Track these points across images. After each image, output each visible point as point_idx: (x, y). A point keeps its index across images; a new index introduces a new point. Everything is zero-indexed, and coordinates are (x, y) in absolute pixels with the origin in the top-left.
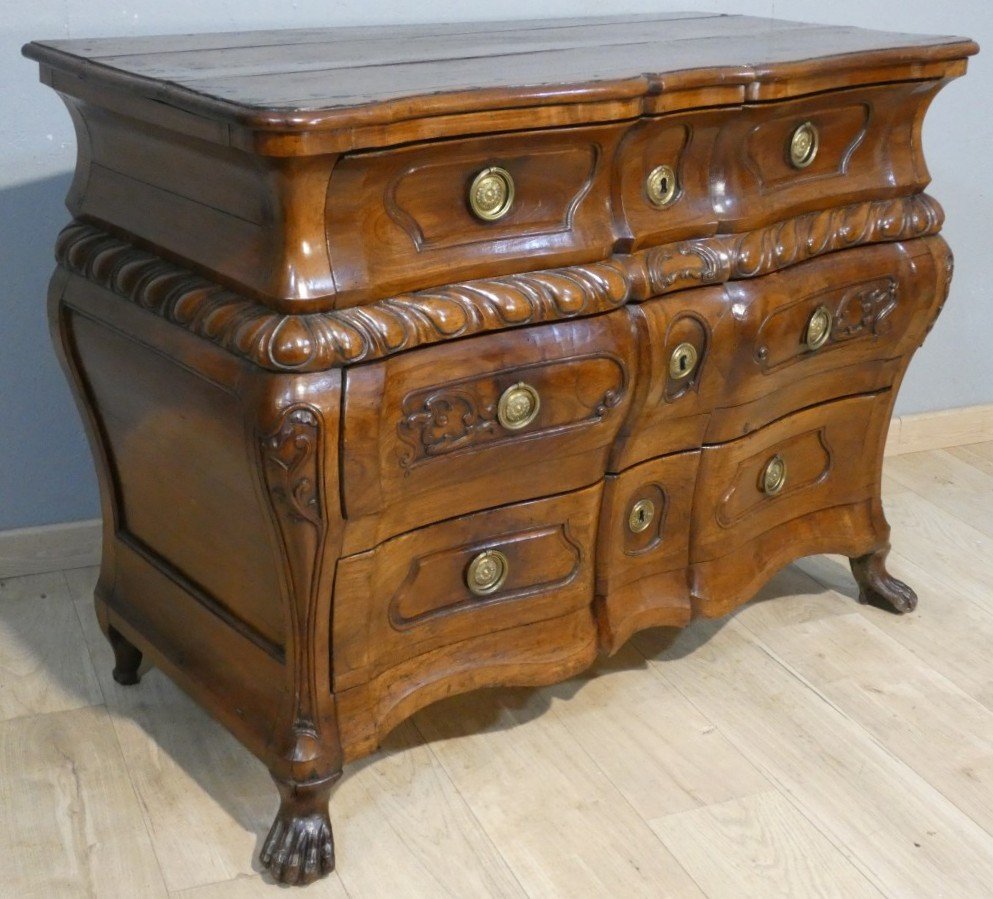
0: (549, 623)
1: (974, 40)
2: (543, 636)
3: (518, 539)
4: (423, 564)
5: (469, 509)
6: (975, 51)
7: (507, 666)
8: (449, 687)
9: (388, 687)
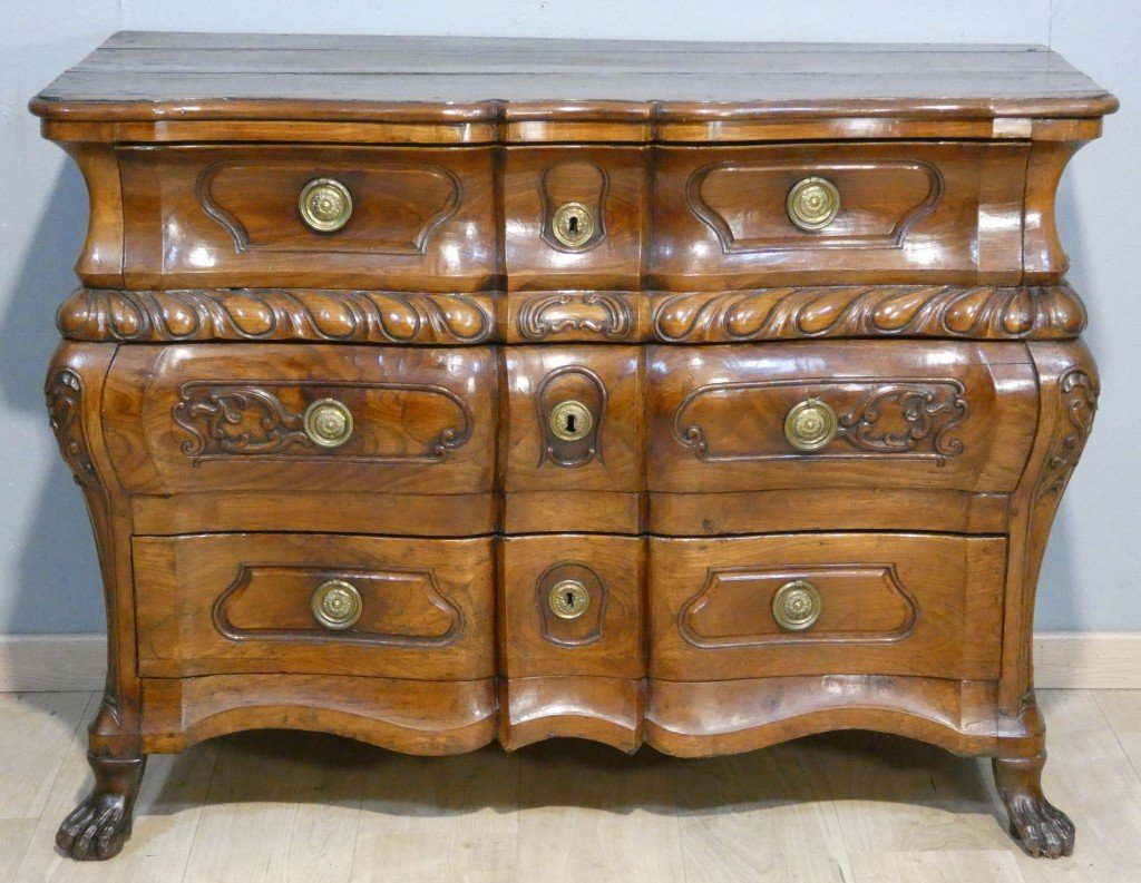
0: (419, 685)
1: (1111, 92)
2: (410, 698)
3: (375, 577)
4: (256, 574)
5: (304, 527)
6: (1113, 108)
7: (359, 716)
8: (286, 717)
9: (212, 694)
